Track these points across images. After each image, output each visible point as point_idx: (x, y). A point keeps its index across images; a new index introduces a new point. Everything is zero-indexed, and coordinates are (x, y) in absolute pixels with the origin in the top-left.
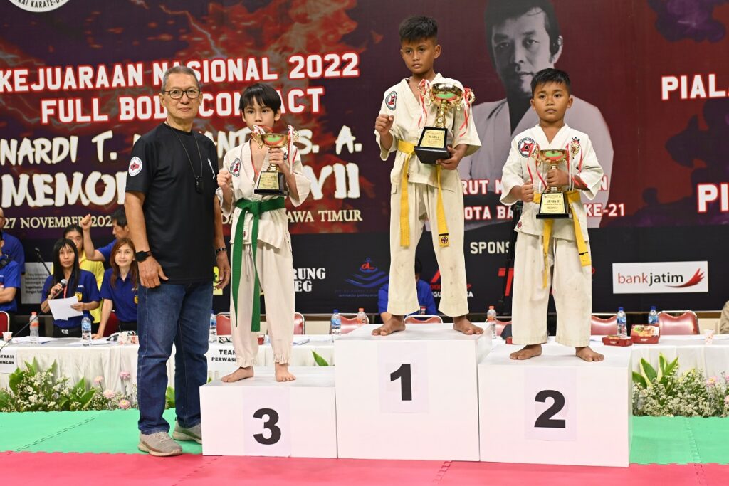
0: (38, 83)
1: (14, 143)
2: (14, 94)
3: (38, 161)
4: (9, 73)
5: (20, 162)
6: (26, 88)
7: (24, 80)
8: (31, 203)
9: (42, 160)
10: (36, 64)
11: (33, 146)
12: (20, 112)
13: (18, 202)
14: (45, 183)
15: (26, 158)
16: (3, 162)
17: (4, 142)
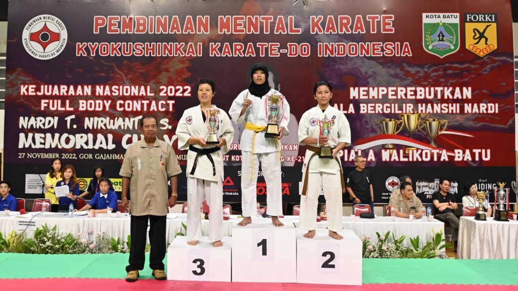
0: (40, 92)
1: (27, 118)
2: (28, 96)
3: (38, 127)
4: (26, 86)
5: (29, 128)
6: (34, 94)
7: (33, 90)
8: (33, 146)
9: (40, 127)
10: (40, 83)
11: (36, 120)
12: (30, 104)
13: (27, 146)
14: (41, 138)
15: (32, 126)
16: (20, 127)
17: (21, 118)
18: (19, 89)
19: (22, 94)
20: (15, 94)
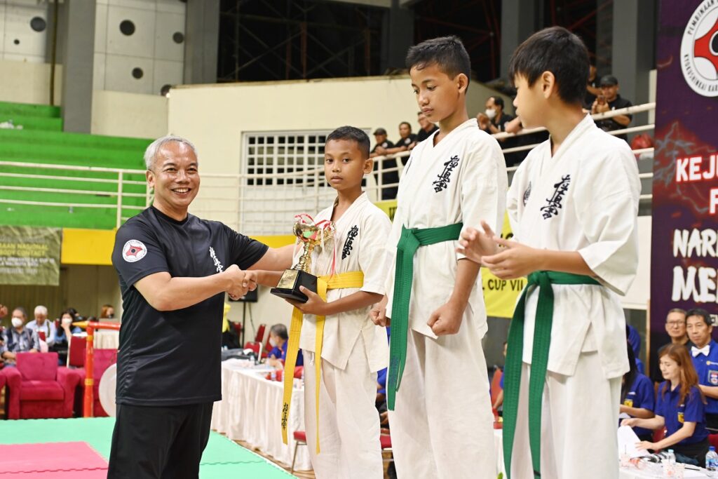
0: (709, 171)
1: (686, 233)
2: (689, 183)
3: (704, 254)
4: (686, 161)
5: (690, 255)
6: (698, 177)
7: (697, 168)
8: (697, 298)
9: (708, 253)
10: (709, 151)
11: (701, 238)
12: (692, 202)
13: (686, 297)
14: (709, 278)
15: (694, 250)
16: (675, 254)
17: (677, 233)
18: (674, 169)
19: (679, 179)
20: (668, 181)
